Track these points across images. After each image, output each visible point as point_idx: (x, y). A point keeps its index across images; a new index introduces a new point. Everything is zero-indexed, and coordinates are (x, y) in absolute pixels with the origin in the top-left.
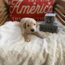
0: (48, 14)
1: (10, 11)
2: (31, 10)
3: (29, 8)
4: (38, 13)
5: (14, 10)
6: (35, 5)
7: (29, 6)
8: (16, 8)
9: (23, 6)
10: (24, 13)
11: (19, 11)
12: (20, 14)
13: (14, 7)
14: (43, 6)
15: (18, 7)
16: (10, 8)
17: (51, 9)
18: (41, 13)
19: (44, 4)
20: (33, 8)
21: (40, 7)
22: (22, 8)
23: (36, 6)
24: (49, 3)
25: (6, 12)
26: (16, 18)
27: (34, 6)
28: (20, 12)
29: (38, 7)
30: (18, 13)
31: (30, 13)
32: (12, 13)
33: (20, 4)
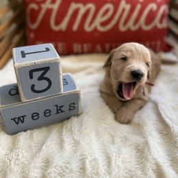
1: (28, 19)
2: (99, 19)
3: (92, 12)
4: (122, 28)
5: (40, 17)
6: (112, 2)
7: (91, 6)
8: (49, 11)
10: (75, 27)
11: (58, 22)
12: (60, 32)
13: (40, 9)
14: (139, 7)
15: (56, 7)
16: (28, 11)
18: (134, 28)
20: (107, 11)
21: (128, 7)
22: (70, 12)
25: (14, 26)
27: (110, 6)
28: (63, 25)
29: (124, 10)
30: (55, 28)
31: (95, 30)
32: (34, 26)
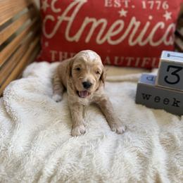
0: (169, 56)
1: (44, 29)
2: (110, 34)
3: (104, 26)
4: (131, 43)
5: (56, 28)
6: (123, 18)
7: (104, 21)
8: (65, 23)
9: (87, 20)
11: (72, 34)
13: (57, 20)
14: (148, 24)
15: (71, 19)
16: (45, 21)
17: (170, 34)
19: (151, 18)
20: (118, 26)
22: (84, 25)
23: (127, 20)
24: (168, 16)
25: (31, 34)
26: (61, 53)
27: (121, 22)
28: (77, 37)
29: (134, 26)
30: (69, 39)
32: (50, 36)
33: (76, 10)
